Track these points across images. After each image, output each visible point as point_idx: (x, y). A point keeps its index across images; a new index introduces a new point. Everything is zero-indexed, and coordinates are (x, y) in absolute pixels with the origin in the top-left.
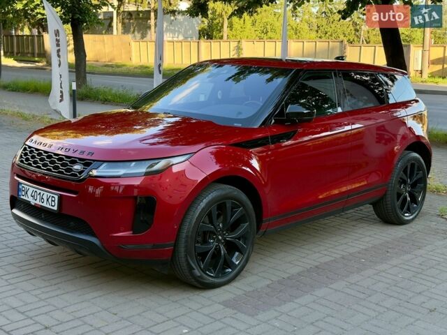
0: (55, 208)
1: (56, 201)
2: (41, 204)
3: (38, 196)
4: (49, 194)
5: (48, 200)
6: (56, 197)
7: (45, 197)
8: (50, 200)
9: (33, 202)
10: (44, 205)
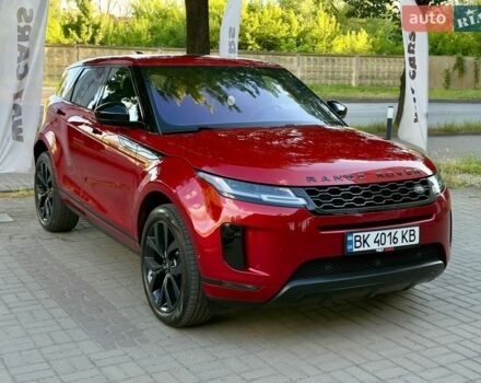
0: (417, 242)
1: (417, 234)
2: (393, 245)
3: (388, 239)
4: (405, 230)
5: (403, 237)
6: (417, 229)
7: (399, 236)
8: (407, 236)
9: (379, 248)
10: (399, 244)
